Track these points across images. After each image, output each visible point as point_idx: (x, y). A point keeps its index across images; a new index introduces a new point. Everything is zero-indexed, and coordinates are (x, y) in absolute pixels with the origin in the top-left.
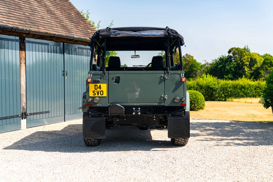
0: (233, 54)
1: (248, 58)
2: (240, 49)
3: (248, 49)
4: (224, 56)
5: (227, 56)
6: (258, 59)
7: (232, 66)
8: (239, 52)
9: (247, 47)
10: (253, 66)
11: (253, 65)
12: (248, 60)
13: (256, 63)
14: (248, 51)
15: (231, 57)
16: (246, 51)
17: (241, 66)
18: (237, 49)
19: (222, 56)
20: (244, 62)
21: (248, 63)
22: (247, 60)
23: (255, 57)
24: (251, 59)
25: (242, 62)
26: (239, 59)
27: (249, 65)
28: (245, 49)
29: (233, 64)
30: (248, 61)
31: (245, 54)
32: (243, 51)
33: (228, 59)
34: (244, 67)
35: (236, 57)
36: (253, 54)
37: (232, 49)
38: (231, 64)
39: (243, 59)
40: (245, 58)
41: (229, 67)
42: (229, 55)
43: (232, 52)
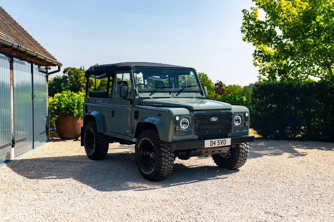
0: (68, 74)
1: (85, 79)
2: (76, 69)
3: (84, 69)
4: (59, 76)
5: (61, 76)
7: (68, 87)
8: (75, 73)
9: (84, 67)
10: (89, 88)
11: (90, 86)
13: (93, 84)
15: (66, 77)
16: (82, 72)
17: (77, 87)
18: (73, 69)
19: (57, 76)
20: (81, 83)
21: (85, 84)
22: (83, 81)
25: (79, 83)
26: (75, 80)
28: (81, 69)
29: (69, 85)
30: (85, 82)
31: (81, 74)
32: (80, 72)
33: (63, 79)
34: (81, 88)
35: (72, 78)
37: (68, 69)
38: (67, 85)
39: (79, 80)
40: (81, 79)
41: (65, 88)
42: (64, 75)
43: (67, 72)
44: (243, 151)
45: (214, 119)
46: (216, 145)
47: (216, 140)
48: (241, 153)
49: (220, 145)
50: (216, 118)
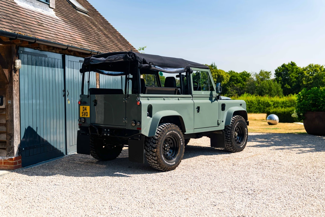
1: (216, 75)
3: (215, 66)
6: (225, 76)
9: (215, 64)
11: (220, 82)
12: (216, 77)
13: (223, 79)
14: (215, 68)
16: (213, 68)
23: (222, 74)
24: (219, 76)
27: (216, 82)
28: (212, 66)
36: (220, 71)
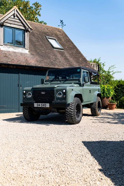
44: (68, 113)
45: (43, 93)
46: (41, 106)
47: (41, 104)
48: (67, 114)
49: (43, 107)
50: (44, 92)
